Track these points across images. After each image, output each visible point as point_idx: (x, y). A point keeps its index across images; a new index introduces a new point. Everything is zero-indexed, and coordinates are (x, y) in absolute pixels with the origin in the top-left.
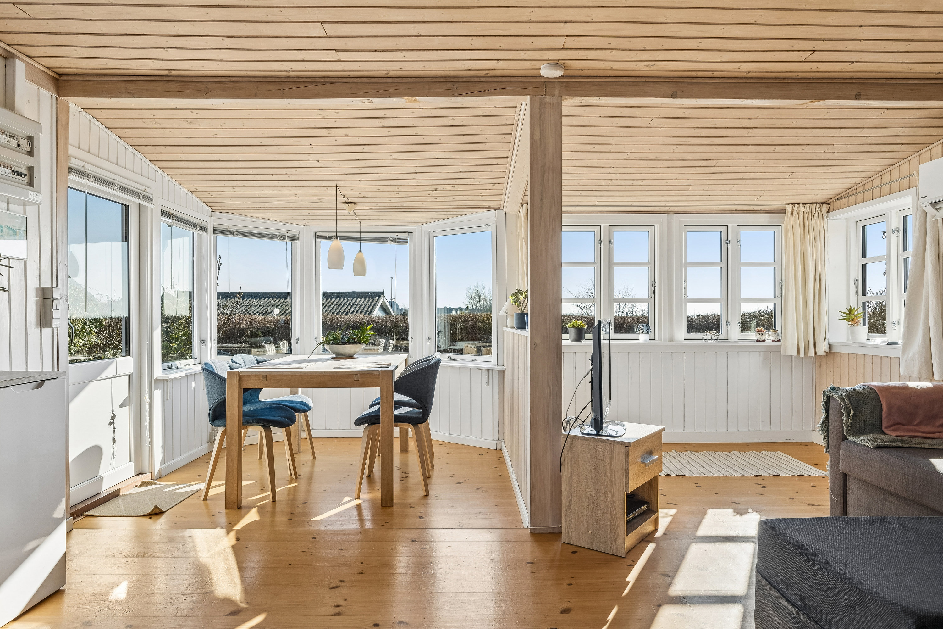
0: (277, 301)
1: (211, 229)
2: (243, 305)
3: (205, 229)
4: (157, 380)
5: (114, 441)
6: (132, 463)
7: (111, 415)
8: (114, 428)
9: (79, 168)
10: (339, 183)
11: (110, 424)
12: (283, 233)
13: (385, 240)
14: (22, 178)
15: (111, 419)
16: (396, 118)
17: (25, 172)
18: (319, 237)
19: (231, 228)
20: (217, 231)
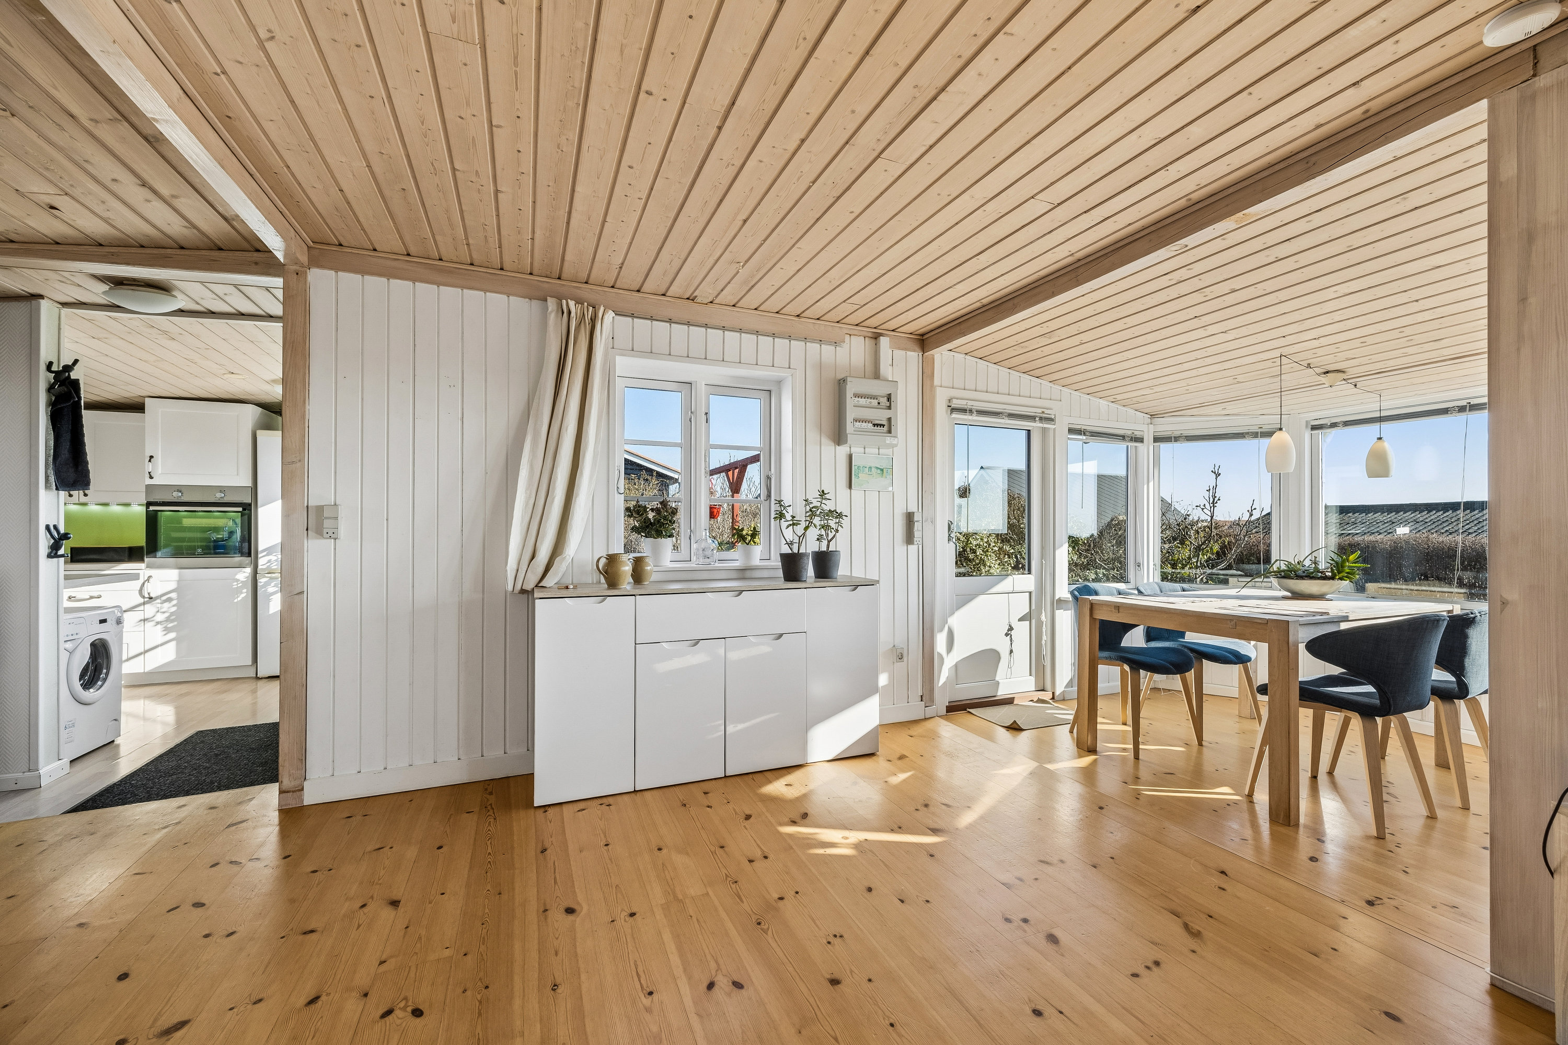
0: (1427, 516)
1: (1148, 438)
2: (1364, 521)
3: (1140, 440)
4: (1059, 600)
5: (1011, 651)
6: (1033, 679)
7: (1007, 627)
8: (1011, 640)
9: (963, 406)
10: (1285, 351)
11: (1007, 635)
12: (1255, 429)
13: (1445, 411)
14: (882, 428)
15: (1008, 631)
16: (1289, 240)
17: (884, 422)
18: (1314, 428)
19: (1177, 434)
20: (1157, 439)
